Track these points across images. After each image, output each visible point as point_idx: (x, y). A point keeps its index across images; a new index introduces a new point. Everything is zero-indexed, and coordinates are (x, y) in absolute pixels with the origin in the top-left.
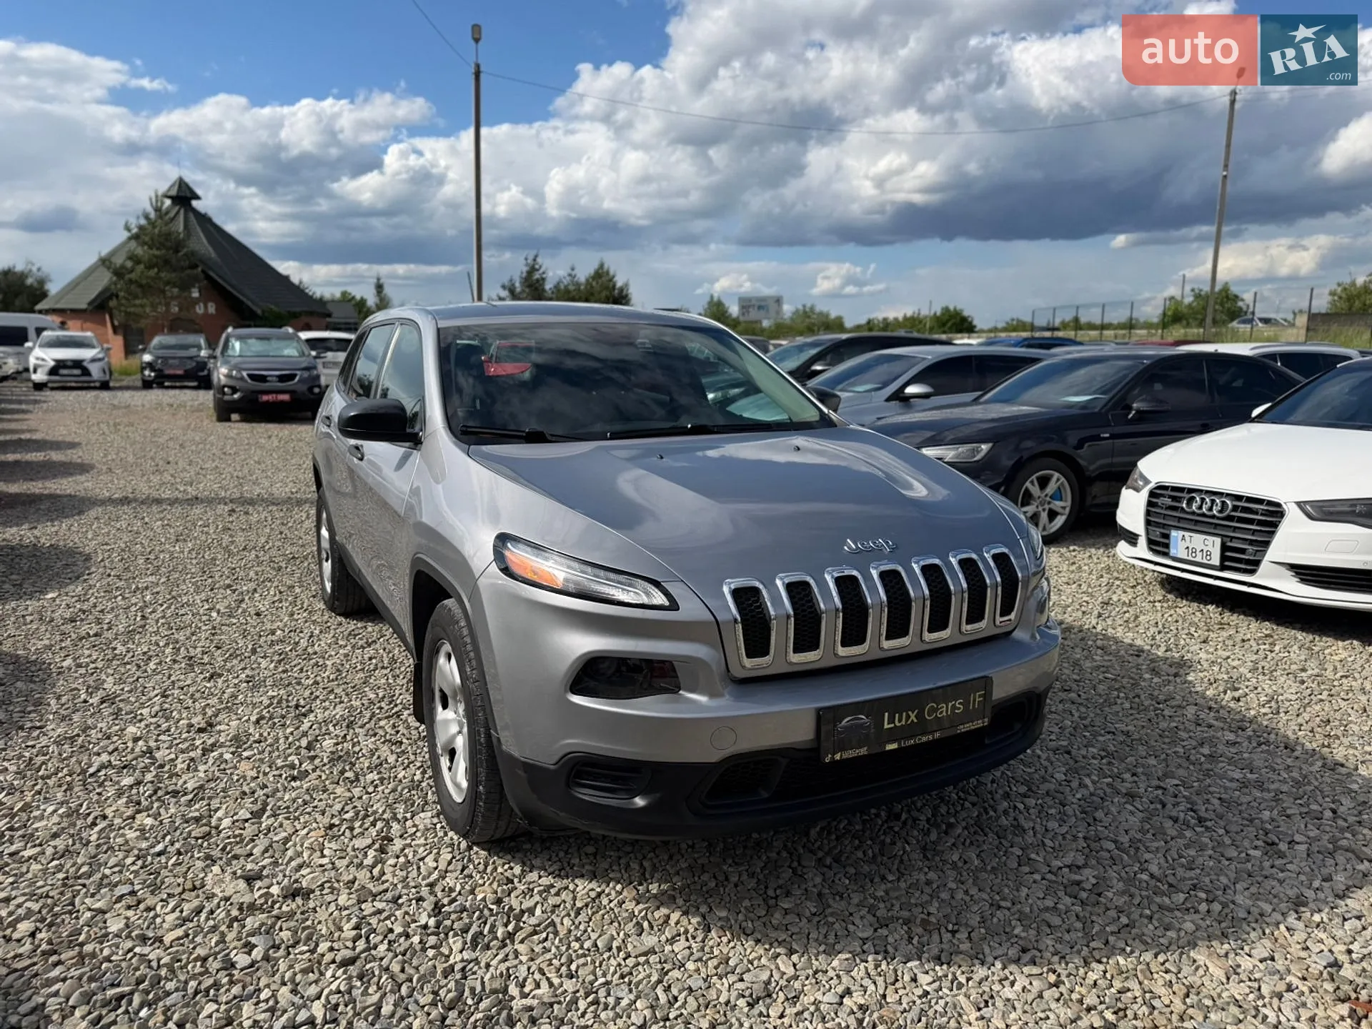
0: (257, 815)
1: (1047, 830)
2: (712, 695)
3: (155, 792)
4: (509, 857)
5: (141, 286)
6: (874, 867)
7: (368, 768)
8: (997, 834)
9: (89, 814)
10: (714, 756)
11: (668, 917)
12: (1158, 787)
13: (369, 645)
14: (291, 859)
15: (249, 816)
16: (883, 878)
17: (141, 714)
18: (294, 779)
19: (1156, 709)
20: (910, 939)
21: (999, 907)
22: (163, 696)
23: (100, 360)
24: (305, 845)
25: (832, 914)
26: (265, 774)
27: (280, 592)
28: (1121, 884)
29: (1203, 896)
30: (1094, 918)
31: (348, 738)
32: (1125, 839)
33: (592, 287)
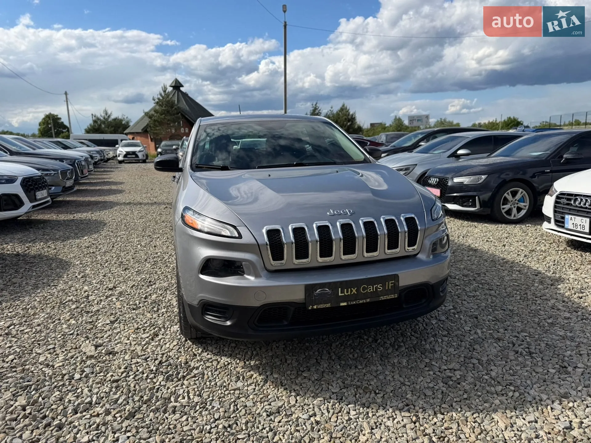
0: (113, 322)
1: (447, 352)
2: (256, 277)
3: (82, 311)
4: (200, 345)
5: (158, 122)
6: (355, 362)
7: (164, 307)
8: (421, 352)
9: (55, 318)
10: (257, 304)
11: (252, 375)
14: (116, 340)
15: (109, 322)
16: (356, 367)
17: (93, 282)
18: (134, 309)
19: (534, 300)
20: (355, 395)
21: (405, 385)
22: (104, 276)
23: (142, 151)
24: (124, 335)
25: (324, 381)
26: (124, 307)
27: (168, 238)
28: (472, 379)
29: (513, 388)
30: (450, 394)
31: (163, 295)
32: (485, 359)
33: (339, 115)
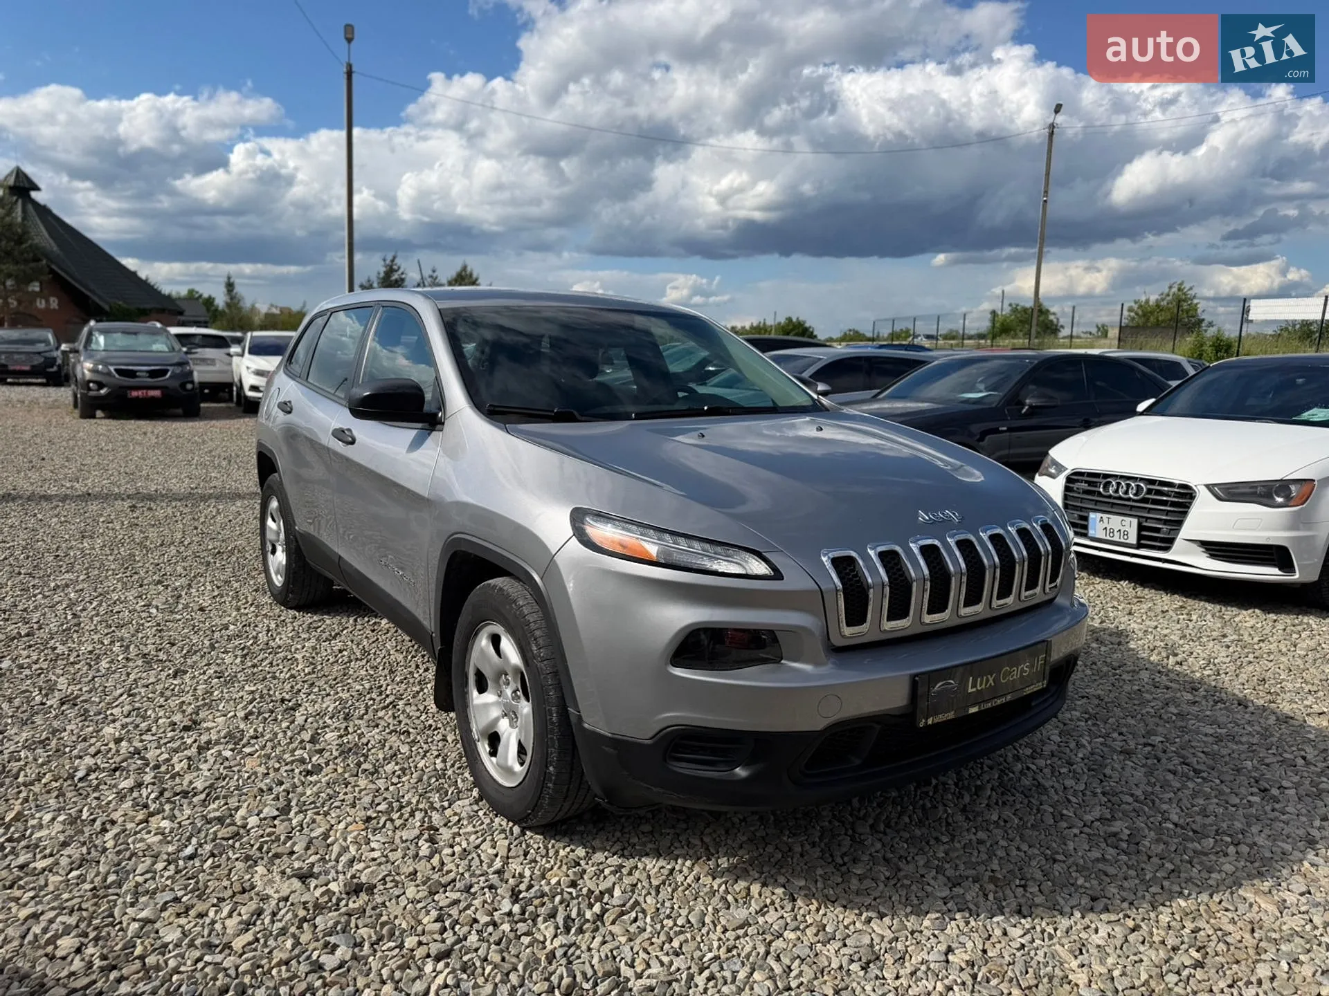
0: (285, 810)
1: (1065, 788)
2: (816, 663)
3: (161, 794)
4: (567, 839)
6: (925, 830)
7: (384, 759)
8: (1022, 792)
9: (94, 820)
10: (819, 724)
11: (749, 889)
12: (1146, 745)
13: (334, 638)
14: (340, 855)
15: (276, 813)
16: (937, 840)
17: (112, 714)
18: (309, 773)
19: (1114, 675)
20: (986, 896)
21: (1055, 861)
22: (129, 695)
24: (349, 840)
25: (906, 877)
26: (277, 770)
27: (218, 587)
28: (1152, 833)
29: (1229, 839)
30: (1143, 865)
31: (350, 730)
32: (1138, 792)
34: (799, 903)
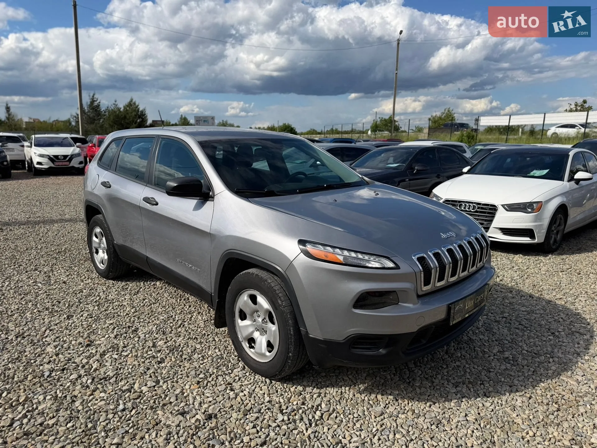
0: (158, 382)
1: (480, 339)
2: (414, 304)
3: (93, 379)
7: (192, 352)
8: (465, 343)
9: (66, 397)
10: (415, 329)
12: (503, 317)
13: (138, 293)
14: (194, 402)
17: (46, 341)
20: (470, 389)
21: (490, 372)
22: (51, 330)
24: (195, 394)
25: (437, 385)
26: (144, 362)
27: (67, 270)
28: (520, 356)
29: (549, 356)
31: (169, 339)
32: (509, 339)
34: (400, 401)
